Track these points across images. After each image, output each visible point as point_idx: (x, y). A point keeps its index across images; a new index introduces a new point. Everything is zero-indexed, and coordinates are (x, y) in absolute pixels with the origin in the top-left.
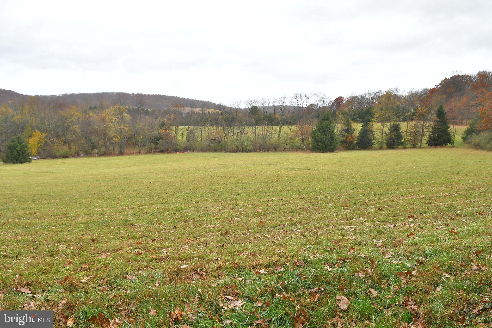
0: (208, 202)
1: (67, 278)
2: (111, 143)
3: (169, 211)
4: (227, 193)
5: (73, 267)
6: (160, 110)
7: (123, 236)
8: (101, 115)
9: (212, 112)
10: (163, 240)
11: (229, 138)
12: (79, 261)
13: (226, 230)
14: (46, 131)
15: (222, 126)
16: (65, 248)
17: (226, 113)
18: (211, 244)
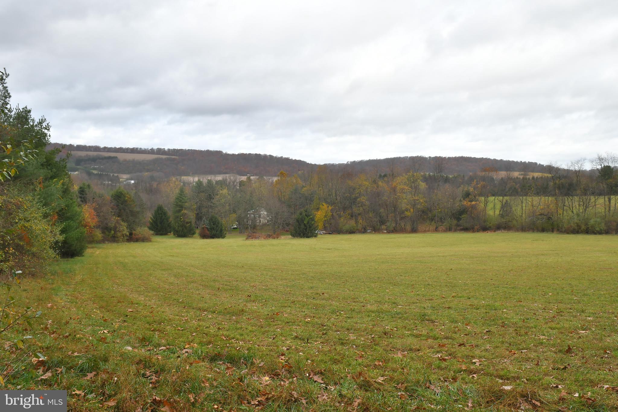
0: (536, 302)
1: (360, 374)
2: (402, 218)
3: (478, 309)
4: (564, 291)
5: (365, 361)
6: (464, 176)
7: (420, 333)
8: (392, 184)
9: (537, 177)
10: (473, 347)
11: (565, 212)
12: (372, 356)
13: (569, 346)
14: (332, 203)
15: (553, 196)
16: (355, 338)
17: (559, 178)
18: (545, 363)
